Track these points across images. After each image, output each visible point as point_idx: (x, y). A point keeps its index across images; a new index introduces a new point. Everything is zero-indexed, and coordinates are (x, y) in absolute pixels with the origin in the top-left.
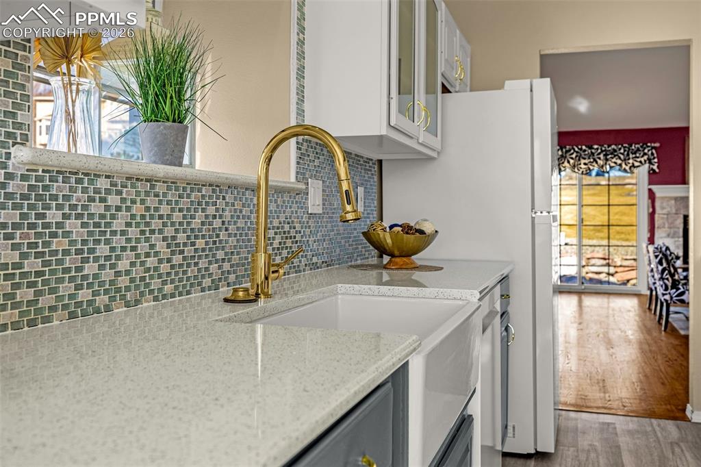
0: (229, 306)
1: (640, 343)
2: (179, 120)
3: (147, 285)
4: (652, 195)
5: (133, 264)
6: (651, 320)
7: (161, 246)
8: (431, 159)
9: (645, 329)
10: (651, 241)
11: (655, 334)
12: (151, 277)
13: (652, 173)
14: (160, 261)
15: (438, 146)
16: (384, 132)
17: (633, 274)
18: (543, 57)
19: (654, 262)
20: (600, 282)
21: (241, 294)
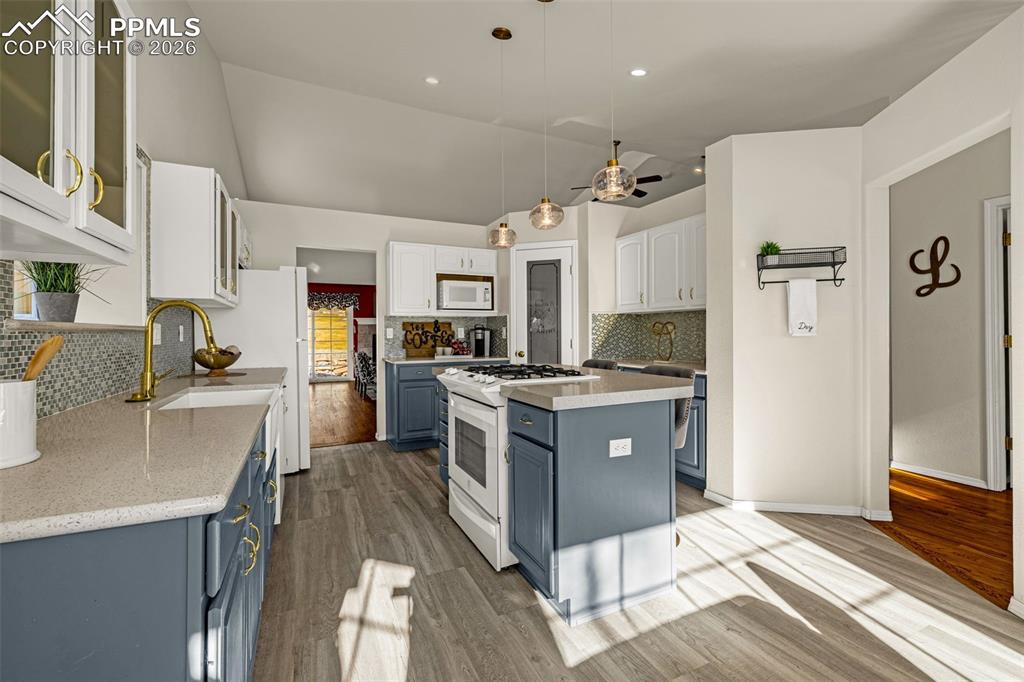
0: (130, 405)
1: (351, 407)
2: (72, 290)
3: (70, 397)
4: (355, 323)
5: (62, 385)
6: (356, 395)
7: (76, 373)
8: (232, 308)
9: (352, 399)
10: (356, 349)
11: (359, 401)
12: (72, 392)
13: (355, 311)
14: (76, 382)
15: (237, 302)
16: (212, 297)
17: (346, 369)
18: (299, 250)
19: (358, 362)
20: (325, 375)
21: (139, 396)
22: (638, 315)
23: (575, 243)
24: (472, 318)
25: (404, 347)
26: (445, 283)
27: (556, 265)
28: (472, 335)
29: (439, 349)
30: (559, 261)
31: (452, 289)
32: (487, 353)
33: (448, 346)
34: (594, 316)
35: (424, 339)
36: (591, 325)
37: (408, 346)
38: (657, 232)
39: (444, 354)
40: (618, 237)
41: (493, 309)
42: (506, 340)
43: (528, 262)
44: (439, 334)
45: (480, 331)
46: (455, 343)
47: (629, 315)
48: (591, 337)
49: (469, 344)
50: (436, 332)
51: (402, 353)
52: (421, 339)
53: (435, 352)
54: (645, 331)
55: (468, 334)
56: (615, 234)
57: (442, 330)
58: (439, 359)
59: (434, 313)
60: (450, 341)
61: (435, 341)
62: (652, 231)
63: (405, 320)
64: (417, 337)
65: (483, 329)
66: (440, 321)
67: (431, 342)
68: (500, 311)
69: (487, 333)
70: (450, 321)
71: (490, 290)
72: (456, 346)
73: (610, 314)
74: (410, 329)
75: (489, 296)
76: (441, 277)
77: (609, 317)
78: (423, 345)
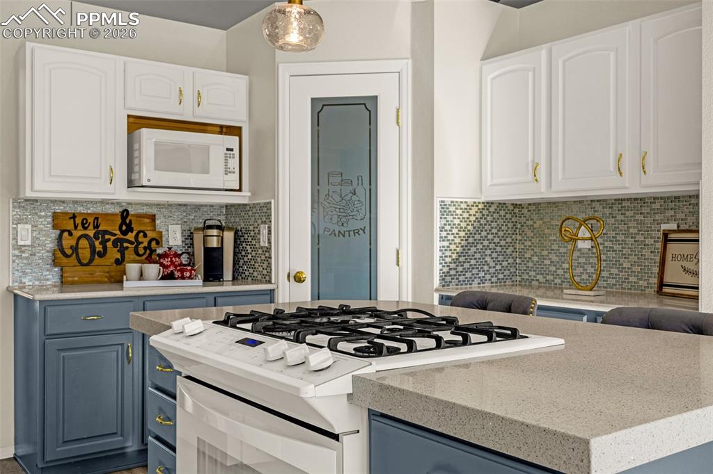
22: (517, 205)
23: (406, 66)
24: (198, 207)
25: (55, 263)
26: (145, 133)
27: (367, 106)
28: (198, 237)
29: (132, 268)
30: (376, 98)
31: (159, 148)
32: (228, 274)
33: (150, 260)
34: (443, 205)
35: (99, 247)
36: (438, 223)
37: (65, 260)
38: (565, 49)
39: (141, 277)
40: (485, 57)
41: (240, 190)
42: (269, 249)
43: (313, 100)
44: (131, 236)
45: (215, 232)
46: (164, 256)
47: (502, 205)
48: (438, 244)
49: (191, 255)
50: (125, 233)
51: (52, 276)
52: (93, 247)
53: (124, 273)
54: (530, 234)
55: (189, 237)
56: (480, 52)
57: (136, 227)
58: (132, 287)
59: (122, 194)
60: (152, 251)
61: (122, 251)
62: (558, 47)
63: (59, 209)
64: (84, 243)
65: (219, 228)
66: (132, 211)
67: (114, 254)
68: (254, 194)
69: (229, 236)
70: (154, 211)
71: (236, 152)
72: (166, 262)
73: (470, 201)
74: (70, 226)
75: (234, 164)
76: (137, 123)
77: (469, 207)
78: (97, 260)
